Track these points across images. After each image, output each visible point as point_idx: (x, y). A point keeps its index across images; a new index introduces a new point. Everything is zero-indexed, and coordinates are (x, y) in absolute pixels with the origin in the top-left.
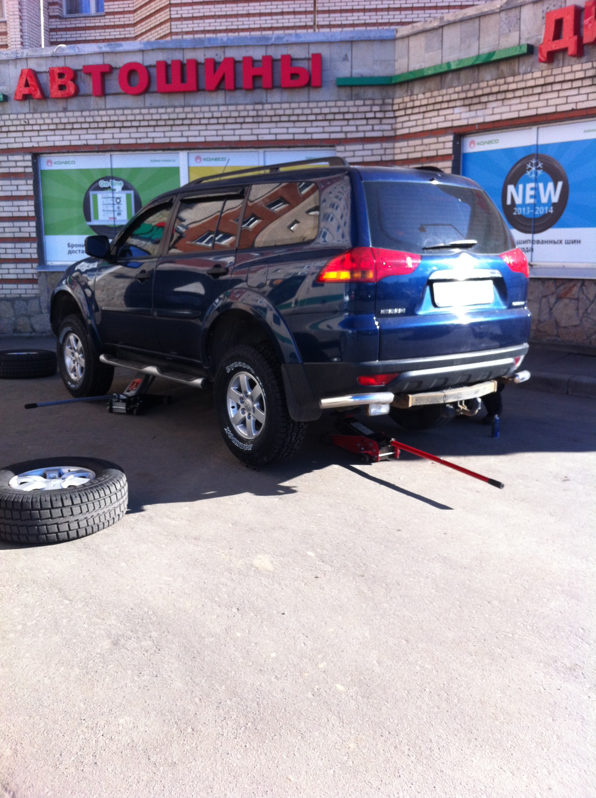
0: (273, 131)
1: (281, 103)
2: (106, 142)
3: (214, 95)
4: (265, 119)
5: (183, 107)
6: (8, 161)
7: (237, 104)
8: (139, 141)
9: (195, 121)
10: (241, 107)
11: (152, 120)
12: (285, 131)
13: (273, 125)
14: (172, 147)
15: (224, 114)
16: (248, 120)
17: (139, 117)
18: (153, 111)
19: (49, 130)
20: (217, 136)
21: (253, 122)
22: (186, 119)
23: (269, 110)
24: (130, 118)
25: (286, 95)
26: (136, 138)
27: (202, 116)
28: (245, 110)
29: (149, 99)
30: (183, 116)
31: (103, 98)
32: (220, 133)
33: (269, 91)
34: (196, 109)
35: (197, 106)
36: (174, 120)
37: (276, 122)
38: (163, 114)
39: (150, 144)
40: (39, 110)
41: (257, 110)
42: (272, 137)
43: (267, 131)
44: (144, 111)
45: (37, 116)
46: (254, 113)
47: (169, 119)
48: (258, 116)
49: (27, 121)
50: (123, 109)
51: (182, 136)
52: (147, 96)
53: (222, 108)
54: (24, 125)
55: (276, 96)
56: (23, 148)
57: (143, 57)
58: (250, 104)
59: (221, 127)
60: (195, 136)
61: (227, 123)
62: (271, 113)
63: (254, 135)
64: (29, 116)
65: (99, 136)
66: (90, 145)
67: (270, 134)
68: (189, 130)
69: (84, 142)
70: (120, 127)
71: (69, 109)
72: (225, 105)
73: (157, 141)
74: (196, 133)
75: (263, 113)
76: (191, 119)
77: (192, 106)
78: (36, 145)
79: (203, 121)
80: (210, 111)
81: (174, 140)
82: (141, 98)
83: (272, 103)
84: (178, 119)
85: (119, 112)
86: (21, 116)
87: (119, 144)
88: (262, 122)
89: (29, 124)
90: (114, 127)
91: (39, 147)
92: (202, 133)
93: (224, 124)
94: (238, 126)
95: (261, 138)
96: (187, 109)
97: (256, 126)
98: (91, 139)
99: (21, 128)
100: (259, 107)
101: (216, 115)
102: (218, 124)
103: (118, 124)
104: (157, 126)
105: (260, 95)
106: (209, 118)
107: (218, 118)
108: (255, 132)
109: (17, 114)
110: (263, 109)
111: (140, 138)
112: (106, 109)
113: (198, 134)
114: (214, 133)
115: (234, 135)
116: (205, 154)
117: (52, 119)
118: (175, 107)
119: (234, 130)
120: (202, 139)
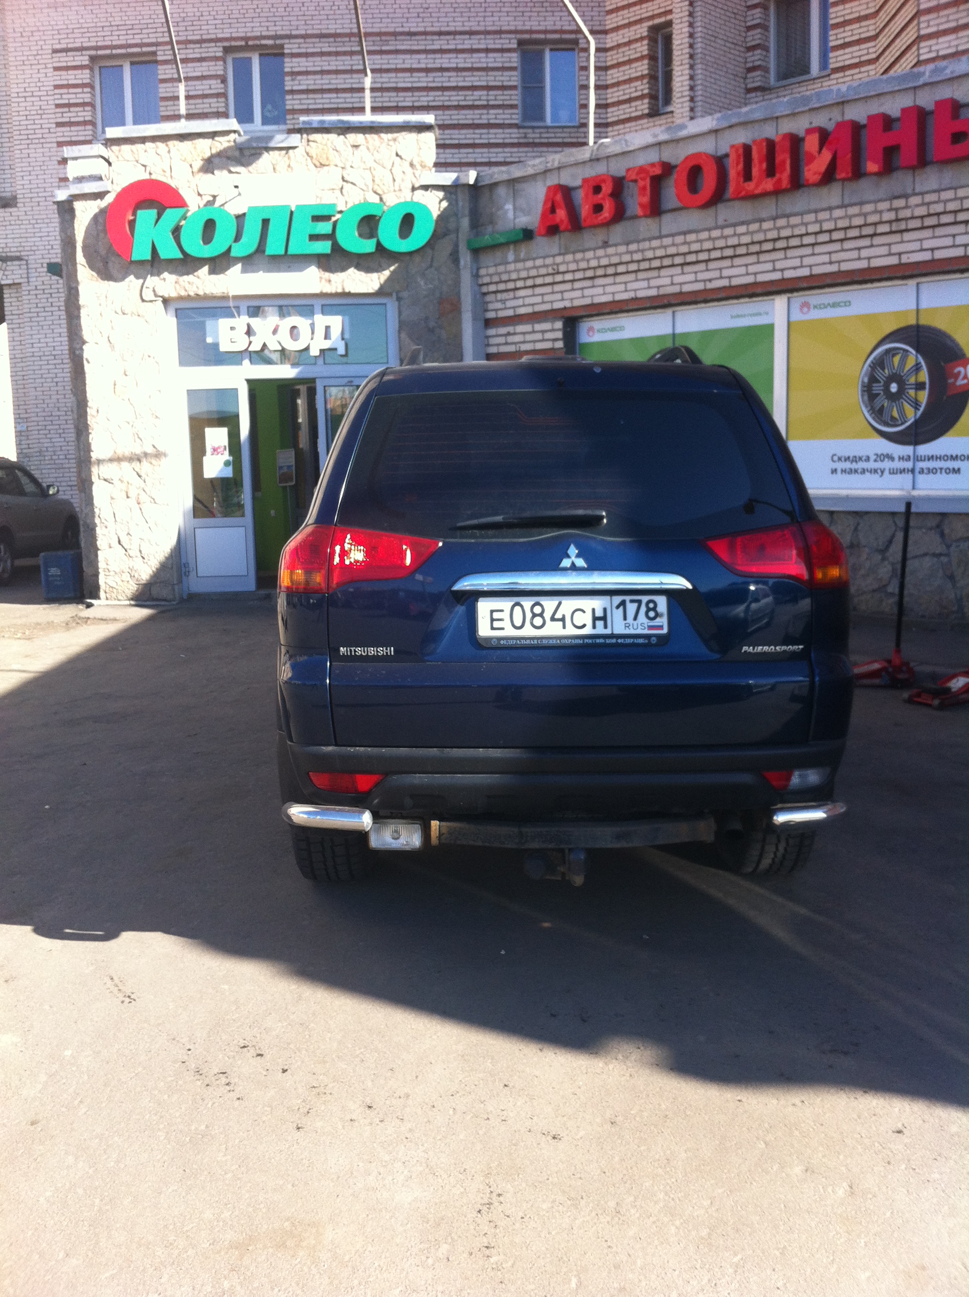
0: (927, 244)
1: (938, 191)
2: (663, 291)
3: (824, 190)
4: (913, 224)
5: (774, 219)
6: (534, 332)
7: (861, 203)
8: (709, 286)
9: (794, 242)
10: (868, 208)
11: (727, 247)
12: (948, 241)
13: (927, 233)
14: (759, 290)
15: (841, 224)
16: (882, 229)
17: (708, 245)
18: (728, 231)
19: (585, 279)
20: (831, 263)
21: (891, 232)
22: (779, 239)
23: (917, 206)
24: (695, 247)
25: (948, 175)
26: (704, 281)
27: (803, 231)
28: (876, 212)
29: (725, 212)
30: (773, 235)
31: (657, 220)
32: (835, 257)
33: (917, 172)
34: (794, 220)
35: (795, 215)
36: (760, 242)
37: (933, 227)
38: (743, 234)
39: (725, 288)
40: (572, 250)
41: (897, 210)
42: (926, 256)
43: (916, 246)
44: (716, 233)
45: (569, 257)
46: (891, 216)
47: (753, 243)
48: (898, 220)
49: (555, 267)
50: (685, 233)
51: (774, 270)
52: (720, 206)
53: (838, 213)
54: (553, 274)
55: (930, 179)
56: (553, 311)
57: (716, 141)
58: (885, 200)
59: (836, 246)
60: (795, 268)
61: (846, 239)
62: (922, 211)
63: (894, 254)
64: (559, 259)
65: (653, 283)
66: (641, 299)
67: (922, 250)
68: (786, 258)
69: (631, 295)
70: (682, 265)
71: (610, 243)
72: (843, 206)
73: (735, 282)
74: (797, 262)
75: (907, 213)
76: (787, 238)
77: (788, 216)
78: (568, 304)
79: (807, 240)
80: (816, 221)
81: (761, 278)
82: (711, 211)
83: (922, 194)
84: (766, 241)
85: (679, 239)
86: (549, 261)
87: (681, 293)
88: (907, 230)
89: (558, 273)
90: (673, 266)
91: (573, 308)
92: (807, 261)
93: (842, 240)
94: (866, 242)
95: (905, 259)
96: (781, 222)
97: (896, 238)
98: (641, 288)
99: (549, 280)
100: (901, 203)
101: (827, 226)
102: (831, 241)
103: (678, 260)
104: (735, 256)
105: (901, 180)
106: (816, 233)
107: (830, 231)
108: (895, 249)
109: (544, 258)
110: (907, 207)
111: (710, 280)
112: (660, 237)
113: (799, 264)
114: (826, 258)
115: (859, 259)
116: (816, 298)
117: (588, 261)
118: (761, 221)
119: (859, 249)
120: (805, 272)
